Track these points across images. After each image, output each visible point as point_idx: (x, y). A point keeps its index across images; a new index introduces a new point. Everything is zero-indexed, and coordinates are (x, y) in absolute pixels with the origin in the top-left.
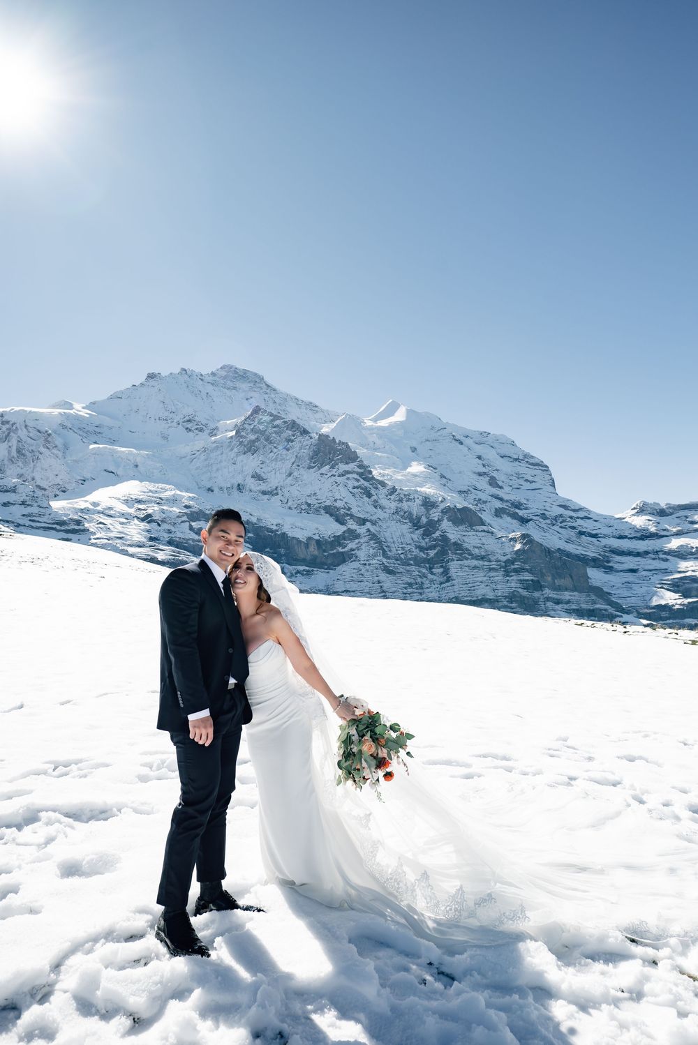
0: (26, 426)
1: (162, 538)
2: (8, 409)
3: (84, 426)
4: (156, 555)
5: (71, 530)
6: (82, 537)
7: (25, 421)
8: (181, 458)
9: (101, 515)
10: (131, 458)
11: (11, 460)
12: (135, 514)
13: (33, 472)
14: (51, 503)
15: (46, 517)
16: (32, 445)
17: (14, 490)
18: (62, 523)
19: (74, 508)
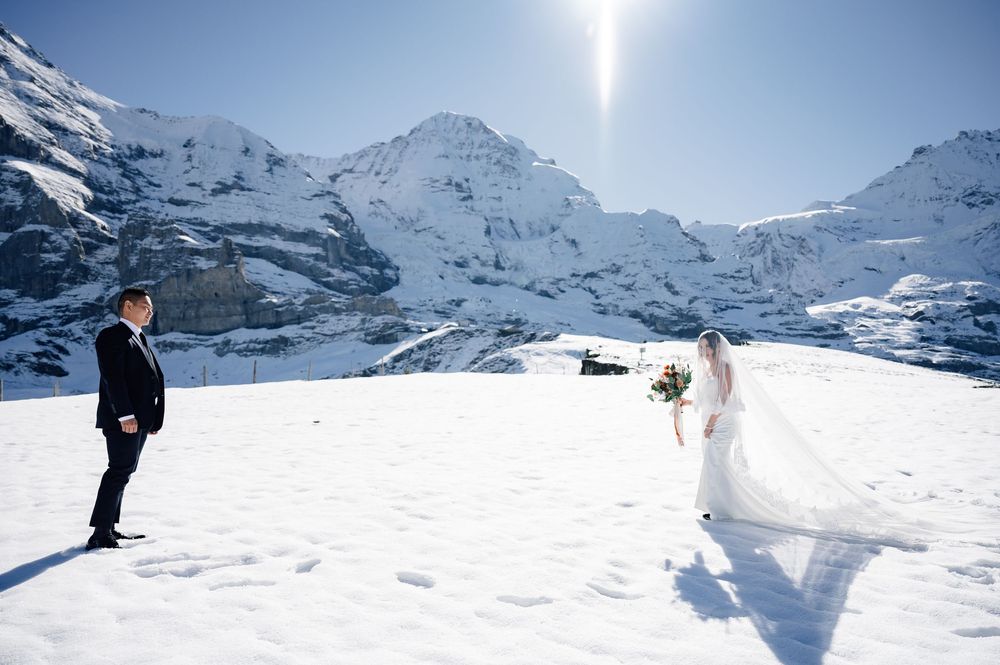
0: (780, 235)
1: (937, 338)
2: (762, 222)
3: (841, 224)
4: (930, 357)
5: (829, 335)
6: (842, 342)
7: (779, 230)
8: (961, 241)
9: (863, 318)
10: (896, 250)
11: (767, 271)
12: (903, 313)
13: (788, 280)
14: (807, 309)
15: (804, 323)
16: (787, 253)
17: (770, 300)
18: (819, 329)
19: (831, 312)
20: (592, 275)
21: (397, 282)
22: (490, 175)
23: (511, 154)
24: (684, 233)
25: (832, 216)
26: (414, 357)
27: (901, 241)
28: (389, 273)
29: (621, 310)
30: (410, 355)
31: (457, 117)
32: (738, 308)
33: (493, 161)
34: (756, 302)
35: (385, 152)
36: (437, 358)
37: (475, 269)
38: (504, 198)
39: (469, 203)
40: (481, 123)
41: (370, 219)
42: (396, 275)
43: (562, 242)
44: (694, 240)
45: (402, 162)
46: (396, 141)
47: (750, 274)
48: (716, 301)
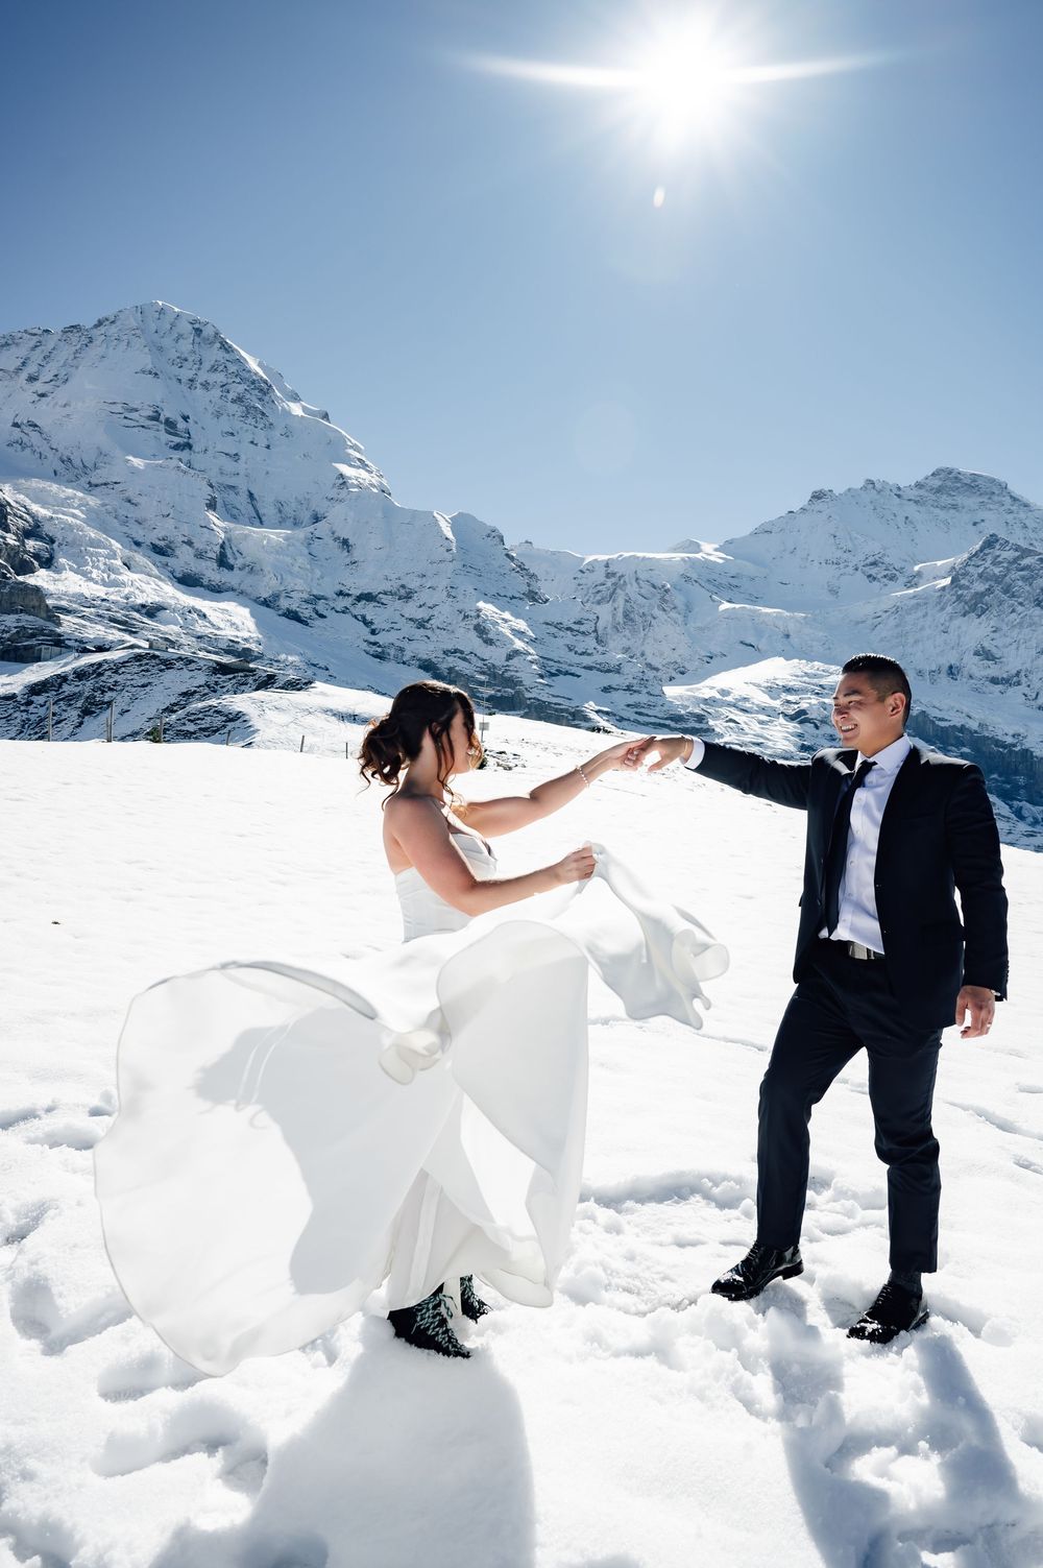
0: (637, 579)
2: (615, 556)
3: (715, 576)
7: (636, 572)
8: (858, 623)
9: (732, 709)
10: (779, 624)
11: (616, 628)
12: (782, 709)
13: (642, 644)
14: (664, 689)
15: (658, 708)
16: (644, 607)
17: (618, 670)
18: (678, 718)
19: (694, 697)
20: (368, 597)
21: (49, 562)
22: (224, 418)
23: (260, 390)
24: (507, 555)
25: (706, 565)
26: (67, 689)
27: (786, 613)
28: (38, 546)
29: (407, 656)
30: (60, 686)
31: (179, 316)
32: (572, 674)
33: (232, 396)
34: (598, 670)
35: (50, 346)
36: (108, 696)
37: (184, 560)
38: (243, 457)
39: (185, 454)
40: (217, 334)
41: (10, 449)
42: (49, 550)
43: (329, 540)
44: (522, 567)
45: (77, 367)
46: (72, 332)
47: (593, 629)
48: (545, 661)
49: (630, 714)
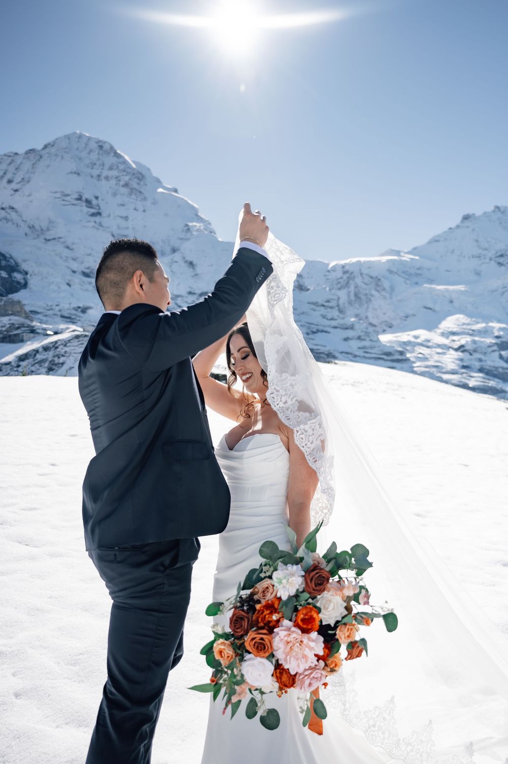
0: (361, 274)
1: (473, 367)
2: (347, 261)
3: (407, 269)
4: (467, 381)
5: (396, 359)
6: (404, 365)
7: (360, 270)
8: (493, 291)
9: (421, 347)
10: (446, 294)
11: (350, 303)
12: (450, 345)
13: (366, 312)
14: (379, 337)
15: (376, 349)
16: (366, 290)
17: (352, 327)
18: (388, 354)
19: (397, 341)
21: (25, 285)
22: (118, 196)
23: (138, 179)
25: (402, 263)
26: (39, 357)
27: (451, 288)
28: (18, 276)
30: (35, 355)
31: (89, 139)
32: (326, 332)
33: (122, 183)
34: (342, 328)
35: (19, 162)
36: (62, 360)
38: (130, 218)
39: (98, 219)
40: (112, 148)
42: (24, 279)
43: (182, 263)
45: (34, 173)
46: (30, 153)
47: (336, 305)
48: (309, 325)
49: (360, 353)
